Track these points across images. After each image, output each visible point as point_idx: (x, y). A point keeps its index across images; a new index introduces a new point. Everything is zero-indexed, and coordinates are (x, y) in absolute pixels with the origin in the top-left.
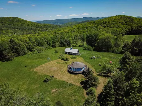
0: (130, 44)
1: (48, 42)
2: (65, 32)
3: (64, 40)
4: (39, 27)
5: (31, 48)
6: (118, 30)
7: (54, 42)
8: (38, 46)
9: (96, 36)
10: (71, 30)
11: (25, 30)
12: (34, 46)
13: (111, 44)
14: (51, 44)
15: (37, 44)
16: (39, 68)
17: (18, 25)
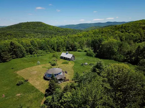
0: (134, 51)
1: (51, 46)
2: (78, 36)
3: (69, 45)
4: (60, 32)
5: (32, 52)
6: (135, 35)
7: (58, 46)
8: (40, 49)
9: (100, 41)
10: (84, 35)
11: (47, 34)
12: (37, 49)
13: (113, 50)
14: (56, 48)
15: (39, 47)
16: (22, 71)
17: (41, 29)
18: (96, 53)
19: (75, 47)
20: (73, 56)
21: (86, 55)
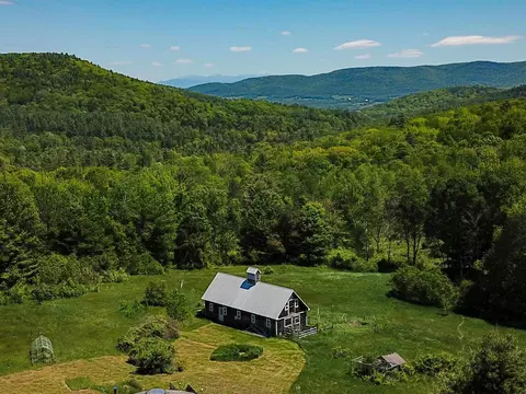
1: (140, 227)
4: (200, 124)
7: (188, 227)
8: (55, 248)
9: (495, 191)
10: (377, 148)
11: (107, 139)
18: (466, 283)
19: (310, 234)
20: (298, 304)
21: (391, 294)
